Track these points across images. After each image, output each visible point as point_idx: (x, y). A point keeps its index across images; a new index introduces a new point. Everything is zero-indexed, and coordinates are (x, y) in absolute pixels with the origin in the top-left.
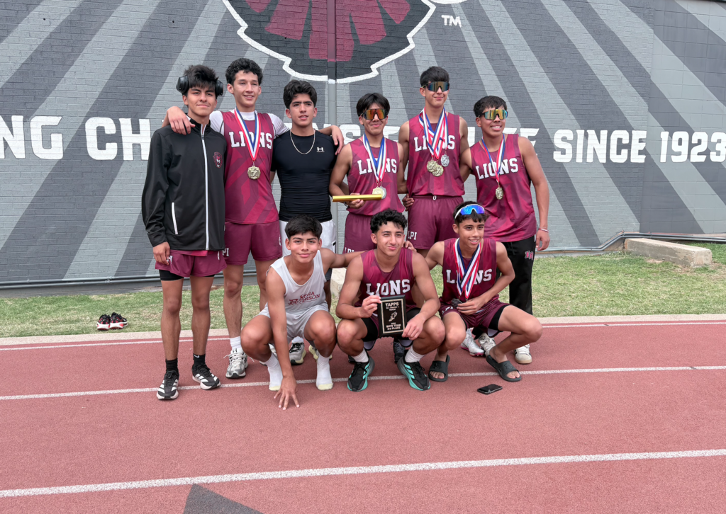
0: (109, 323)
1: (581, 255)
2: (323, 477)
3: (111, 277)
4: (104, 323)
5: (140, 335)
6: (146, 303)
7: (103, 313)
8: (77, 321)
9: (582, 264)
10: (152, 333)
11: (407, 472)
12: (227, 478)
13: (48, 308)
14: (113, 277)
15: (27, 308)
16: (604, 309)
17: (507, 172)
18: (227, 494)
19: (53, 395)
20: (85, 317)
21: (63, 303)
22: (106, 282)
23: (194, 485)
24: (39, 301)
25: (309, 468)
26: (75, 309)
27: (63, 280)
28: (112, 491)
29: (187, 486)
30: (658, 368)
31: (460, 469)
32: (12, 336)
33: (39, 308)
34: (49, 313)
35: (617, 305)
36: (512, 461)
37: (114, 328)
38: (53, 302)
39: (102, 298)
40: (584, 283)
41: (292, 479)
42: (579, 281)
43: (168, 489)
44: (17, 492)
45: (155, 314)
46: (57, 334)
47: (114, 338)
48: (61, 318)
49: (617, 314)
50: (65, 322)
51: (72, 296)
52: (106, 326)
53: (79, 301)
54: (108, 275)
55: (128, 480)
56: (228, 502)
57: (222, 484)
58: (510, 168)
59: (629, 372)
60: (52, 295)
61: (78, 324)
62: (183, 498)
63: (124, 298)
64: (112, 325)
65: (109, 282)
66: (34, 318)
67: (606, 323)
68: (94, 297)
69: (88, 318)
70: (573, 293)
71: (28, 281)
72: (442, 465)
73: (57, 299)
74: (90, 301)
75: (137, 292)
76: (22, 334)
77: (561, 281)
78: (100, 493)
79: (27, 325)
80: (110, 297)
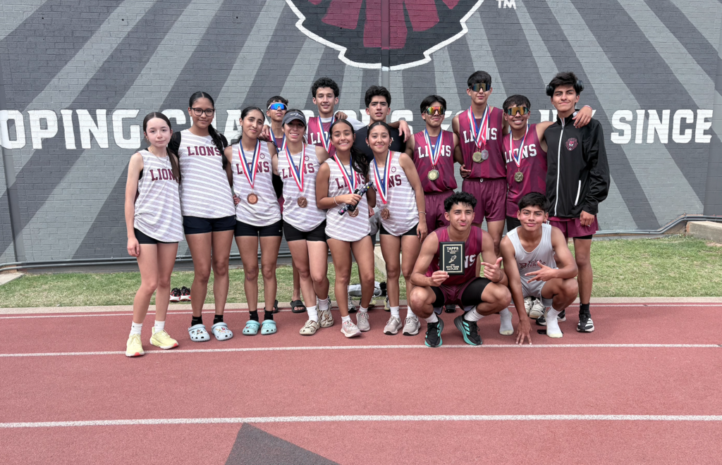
0: (180, 295)
1: (638, 238)
2: (352, 422)
3: (182, 256)
4: (175, 296)
7: (175, 287)
9: (637, 247)
11: (424, 422)
12: (271, 419)
13: (129, 282)
14: (184, 256)
15: (112, 282)
16: (649, 290)
18: (271, 431)
23: (245, 423)
24: (120, 275)
25: (340, 415)
28: (179, 425)
29: (238, 424)
30: (685, 345)
31: (471, 421)
32: (99, 305)
33: (121, 282)
34: (129, 286)
35: (663, 287)
36: (519, 417)
37: (184, 300)
40: (635, 266)
41: (325, 422)
42: (630, 264)
43: (223, 425)
44: (106, 422)
47: (184, 309)
49: (662, 296)
52: (176, 298)
55: (192, 417)
56: (270, 437)
57: (266, 424)
58: (529, 152)
59: (654, 348)
60: (132, 271)
62: (235, 432)
64: (183, 297)
65: (180, 260)
66: (118, 290)
67: (645, 304)
70: (621, 275)
71: (112, 258)
72: (455, 418)
73: (136, 275)
76: (107, 303)
77: (611, 263)
78: (170, 425)
79: (111, 296)
80: (181, 273)
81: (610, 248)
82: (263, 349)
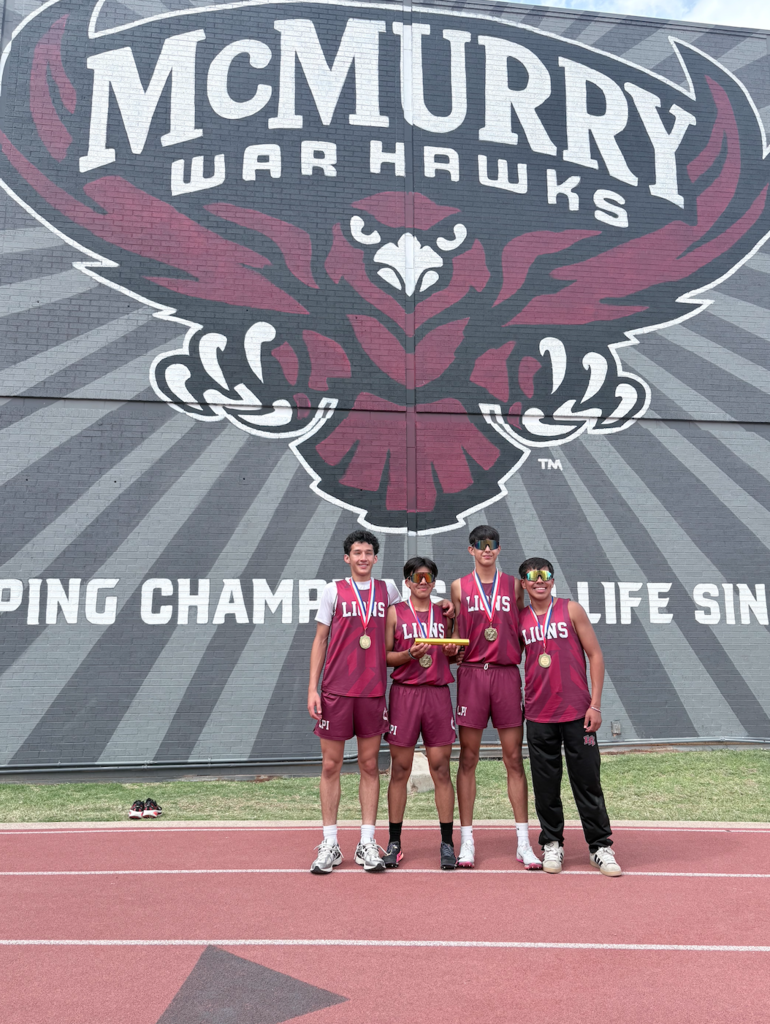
0: (142, 810)
1: (746, 748)
2: (331, 946)
3: (148, 762)
4: (137, 810)
5: (175, 824)
6: (186, 793)
7: (137, 799)
8: (108, 809)
9: (745, 760)
10: (188, 822)
11: (416, 947)
12: (241, 942)
13: (77, 795)
14: (152, 762)
15: (55, 795)
17: (555, 636)
18: (240, 954)
19: (84, 873)
20: (117, 805)
21: (93, 791)
22: (142, 767)
23: (210, 945)
24: (67, 788)
25: (321, 939)
26: (106, 798)
27: (96, 763)
28: (136, 946)
29: (202, 946)
30: (755, 875)
31: (470, 947)
32: (40, 821)
33: (67, 795)
34: (78, 800)
36: (527, 945)
37: (147, 817)
38: (83, 790)
39: (136, 787)
40: (737, 784)
41: (302, 946)
42: (731, 782)
43: (186, 947)
44: (53, 942)
45: (194, 804)
46: (87, 820)
47: (147, 826)
48: (92, 806)
50: (95, 810)
51: (103, 784)
52: (139, 814)
53: (111, 789)
54: (146, 759)
55: (151, 939)
56: (238, 959)
57: (235, 946)
58: (558, 632)
59: (715, 878)
60: (81, 782)
61: (111, 812)
62: (198, 954)
63: (161, 787)
64: (146, 813)
65: (145, 767)
66: (63, 805)
67: (728, 830)
68: (127, 786)
69: (120, 806)
70: (716, 795)
71: (59, 764)
72: (453, 944)
73: (87, 787)
74: (123, 789)
75: (177, 781)
76: (51, 820)
77: (707, 780)
78: (125, 946)
79: (55, 811)
80: (145, 786)
81: (709, 761)
82: (240, 871)
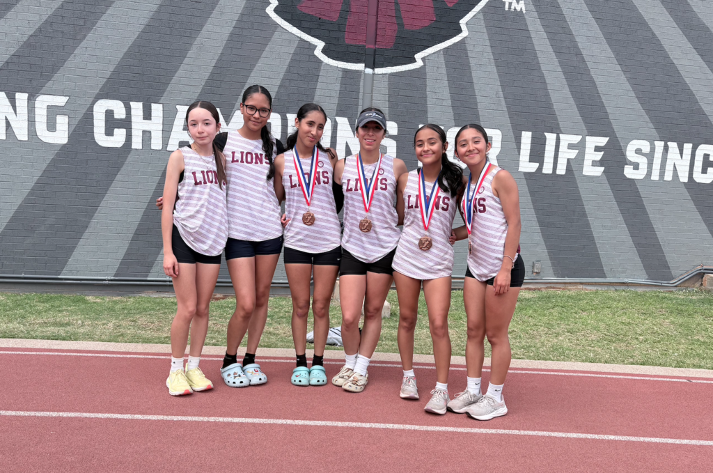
1: (648, 289)
3: (109, 278)
5: (131, 347)
6: (145, 310)
8: (68, 324)
9: (651, 301)
10: (145, 345)
13: (40, 307)
14: (112, 278)
15: (19, 305)
16: (682, 359)
19: (22, 413)
20: (77, 320)
21: (57, 303)
22: (104, 282)
24: (31, 297)
26: (67, 311)
27: (59, 277)
33: (30, 306)
34: (40, 313)
35: (698, 355)
38: (47, 301)
39: (98, 300)
40: (654, 324)
42: (647, 322)
45: (152, 323)
46: (43, 338)
47: (103, 349)
48: (52, 320)
49: (700, 367)
50: (55, 324)
51: (69, 295)
53: (74, 301)
54: (107, 275)
60: (47, 293)
61: (68, 328)
63: (122, 302)
65: (107, 282)
66: (23, 317)
67: (688, 379)
68: (90, 298)
69: (80, 322)
70: (640, 335)
71: (23, 275)
73: (51, 298)
74: (85, 302)
75: (137, 296)
76: (6, 335)
77: (625, 319)
79: (13, 326)
80: (107, 299)
81: (619, 301)
